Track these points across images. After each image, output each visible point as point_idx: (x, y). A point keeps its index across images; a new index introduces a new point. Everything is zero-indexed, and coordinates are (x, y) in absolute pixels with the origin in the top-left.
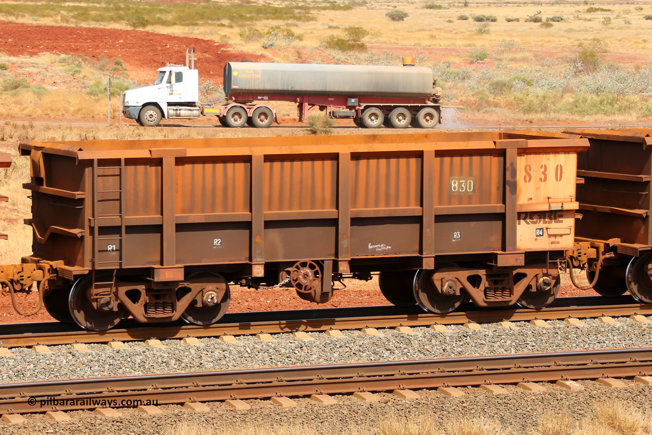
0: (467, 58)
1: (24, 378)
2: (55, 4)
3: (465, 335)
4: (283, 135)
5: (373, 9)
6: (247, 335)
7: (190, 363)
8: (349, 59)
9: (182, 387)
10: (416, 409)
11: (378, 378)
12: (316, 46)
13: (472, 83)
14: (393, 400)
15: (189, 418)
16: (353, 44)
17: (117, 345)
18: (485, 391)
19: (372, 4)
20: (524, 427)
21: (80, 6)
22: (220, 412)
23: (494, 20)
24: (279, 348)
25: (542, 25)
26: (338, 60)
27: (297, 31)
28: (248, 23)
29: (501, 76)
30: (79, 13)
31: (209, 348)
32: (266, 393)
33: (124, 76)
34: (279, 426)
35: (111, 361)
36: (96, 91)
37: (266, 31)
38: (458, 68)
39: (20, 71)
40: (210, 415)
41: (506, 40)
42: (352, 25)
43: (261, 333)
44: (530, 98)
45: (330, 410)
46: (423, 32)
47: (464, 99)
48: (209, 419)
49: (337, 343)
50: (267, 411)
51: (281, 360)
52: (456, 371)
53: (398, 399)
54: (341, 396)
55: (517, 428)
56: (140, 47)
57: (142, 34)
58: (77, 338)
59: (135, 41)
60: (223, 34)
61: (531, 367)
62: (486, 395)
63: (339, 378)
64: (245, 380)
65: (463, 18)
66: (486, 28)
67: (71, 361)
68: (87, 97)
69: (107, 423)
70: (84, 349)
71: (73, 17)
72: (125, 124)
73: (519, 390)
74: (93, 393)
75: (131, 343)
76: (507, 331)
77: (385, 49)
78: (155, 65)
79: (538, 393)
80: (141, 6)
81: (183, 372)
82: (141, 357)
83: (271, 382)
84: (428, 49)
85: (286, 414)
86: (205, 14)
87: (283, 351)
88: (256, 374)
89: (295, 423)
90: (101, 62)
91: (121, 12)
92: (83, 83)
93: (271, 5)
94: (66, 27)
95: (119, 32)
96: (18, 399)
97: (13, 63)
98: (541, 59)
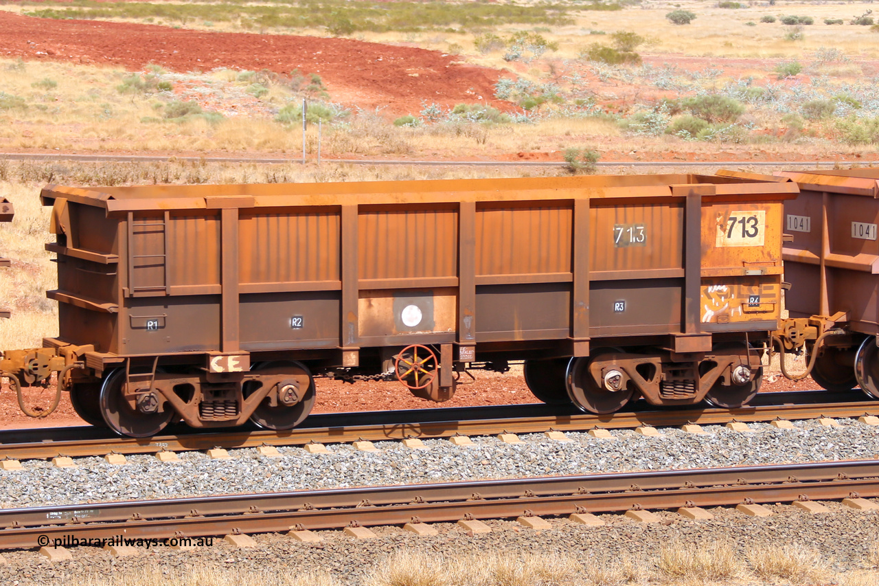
0: (774, 73)
1: (197, 492)
2: (233, 4)
3: (773, 435)
4: (531, 175)
5: (649, 8)
6: (486, 436)
7: (412, 472)
8: (618, 74)
9: (402, 503)
10: (708, 532)
11: (657, 492)
12: (574, 58)
13: (780, 105)
14: (678, 521)
15: (411, 544)
16: (623, 55)
17: (317, 448)
18: (800, 509)
19: (648, 3)
20: (851, 556)
21: (266, 7)
22: (451, 536)
23: (809, 23)
24: (527, 453)
25: (873, 28)
26: (604, 76)
27: (549, 38)
28: (485, 27)
29: (820, 97)
30: (263, 18)
31: (436, 452)
32: (511, 511)
33: (323, 98)
34: (529, 554)
35: (309, 469)
36: (287, 117)
37: (509, 38)
38: (761, 85)
39: (188, 92)
40: (438, 540)
41: (825, 49)
42: (621, 29)
43: (505, 432)
44: (857, 125)
45: (595, 534)
46: (715, 39)
47: (769, 126)
48: (437, 545)
49: (603, 447)
50: (513, 535)
51: (530, 468)
52: (760, 483)
53: (685, 519)
54: (609, 515)
55: (843, 558)
56: (344, 60)
57: (346, 42)
58: (265, 440)
59: (337, 52)
60: (453, 42)
61: (860, 478)
62: (800, 515)
63: (607, 492)
64: (483, 495)
65: (769, 20)
66: (799, 33)
67: (257, 469)
68: (275, 125)
69: (304, 550)
70: (274, 453)
71: (257, 21)
72: (325, 160)
73: (845, 508)
74: (285, 511)
75: (334, 446)
76: (828, 431)
77: (666, 60)
78: (364, 83)
79: (870, 512)
80: (345, 6)
81: (402, 483)
82: (348, 464)
83: (517, 497)
84: (721, 61)
85: (537, 539)
86: (429, 17)
87: (533, 456)
88: (498, 487)
89: (550, 550)
90: (293, 79)
91: (320, 15)
92: (271, 108)
93: (515, 5)
94: (248, 34)
95: (317, 41)
96: (189, 519)
97: (179, 82)
98: (872, 74)
